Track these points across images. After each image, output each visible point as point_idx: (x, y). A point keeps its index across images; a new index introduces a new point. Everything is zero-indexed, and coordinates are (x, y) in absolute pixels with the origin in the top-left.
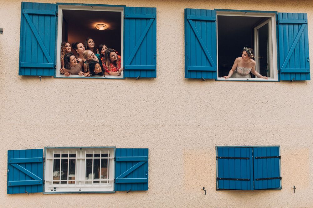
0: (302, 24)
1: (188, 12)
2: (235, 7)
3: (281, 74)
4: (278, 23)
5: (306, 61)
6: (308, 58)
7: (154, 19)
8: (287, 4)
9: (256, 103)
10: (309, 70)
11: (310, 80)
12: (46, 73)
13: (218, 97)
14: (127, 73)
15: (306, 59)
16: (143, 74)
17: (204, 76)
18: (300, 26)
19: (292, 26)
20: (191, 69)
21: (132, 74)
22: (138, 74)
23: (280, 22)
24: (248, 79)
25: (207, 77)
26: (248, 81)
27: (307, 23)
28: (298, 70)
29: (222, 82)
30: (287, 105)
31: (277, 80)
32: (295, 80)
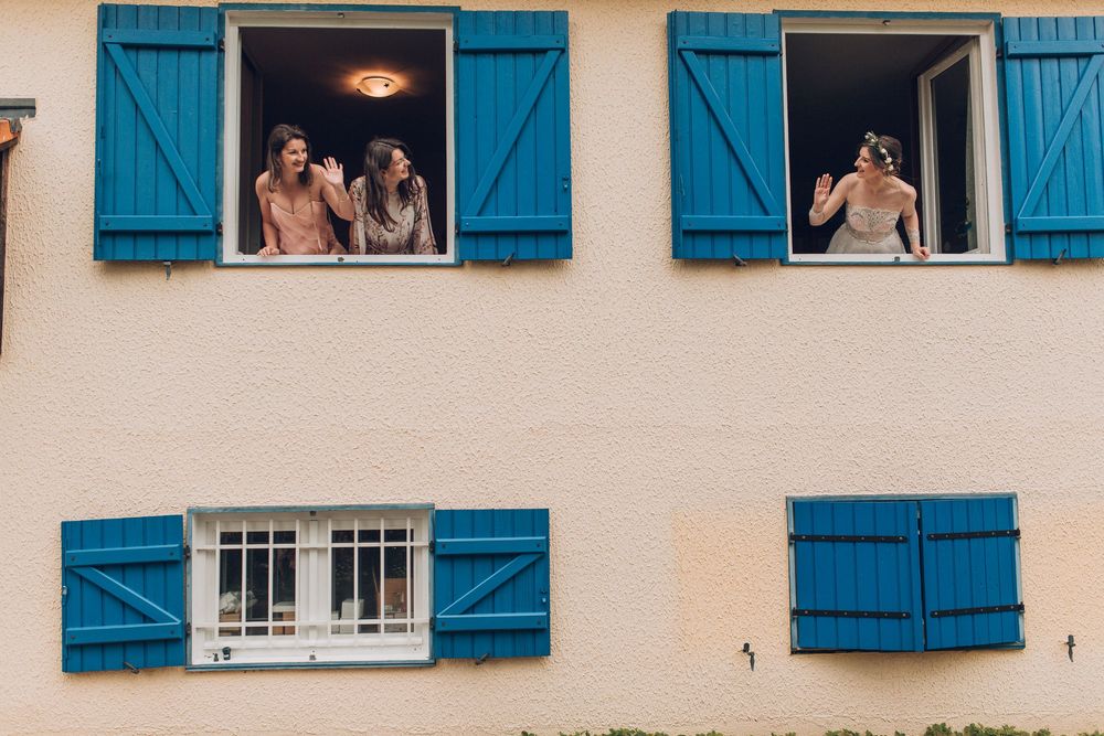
0: (1089, 56)
1: (682, 26)
2: (847, 3)
3: (1016, 239)
4: (1002, 55)
7: (558, 53)
12: (187, 249)
13: (793, 322)
14: (470, 244)
16: (527, 248)
17: (741, 248)
18: (1083, 63)
20: (692, 228)
21: (487, 248)
22: (506, 248)
23: (1012, 51)
26: (897, 264)
29: (804, 269)
30: (1039, 347)
31: (1004, 260)
32: (1066, 256)
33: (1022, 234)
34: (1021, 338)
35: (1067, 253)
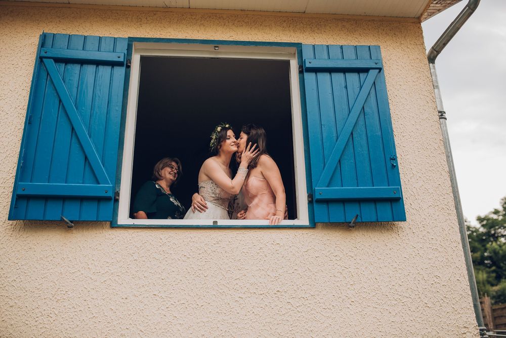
0: (366, 70)
3: (315, 206)
4: (302, 70)
5: (389, 166)
6: (394, 159)
8: (328, 27)
9: (240, 295)
10: (400, 190)
11: (405, 220)
13: (117, 278)
15: (388, 159)
17: (72, 211)
18: (363, 76)
19: (341, 75)
23: (308, 65)
24: (215, 222)
25: (80, 216)
26: (215, 227)
27: (380, 69)
28: (365, 189)
29: (131, 231)
30: (341, 300)
31: (308, 224)
32: (359, 220)
33: (320, 201)
34: (324, 292)
35: (359, 218)
